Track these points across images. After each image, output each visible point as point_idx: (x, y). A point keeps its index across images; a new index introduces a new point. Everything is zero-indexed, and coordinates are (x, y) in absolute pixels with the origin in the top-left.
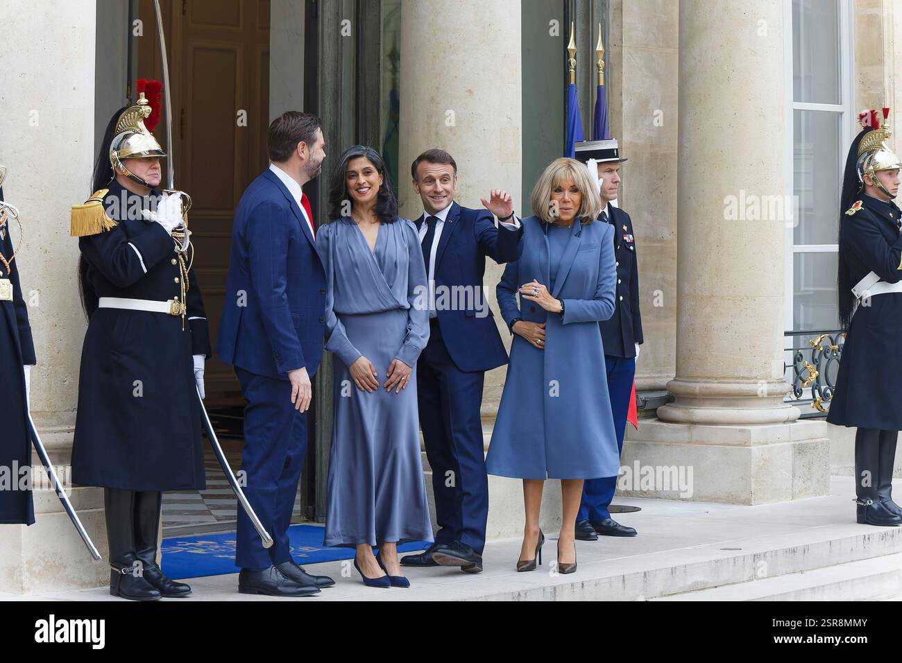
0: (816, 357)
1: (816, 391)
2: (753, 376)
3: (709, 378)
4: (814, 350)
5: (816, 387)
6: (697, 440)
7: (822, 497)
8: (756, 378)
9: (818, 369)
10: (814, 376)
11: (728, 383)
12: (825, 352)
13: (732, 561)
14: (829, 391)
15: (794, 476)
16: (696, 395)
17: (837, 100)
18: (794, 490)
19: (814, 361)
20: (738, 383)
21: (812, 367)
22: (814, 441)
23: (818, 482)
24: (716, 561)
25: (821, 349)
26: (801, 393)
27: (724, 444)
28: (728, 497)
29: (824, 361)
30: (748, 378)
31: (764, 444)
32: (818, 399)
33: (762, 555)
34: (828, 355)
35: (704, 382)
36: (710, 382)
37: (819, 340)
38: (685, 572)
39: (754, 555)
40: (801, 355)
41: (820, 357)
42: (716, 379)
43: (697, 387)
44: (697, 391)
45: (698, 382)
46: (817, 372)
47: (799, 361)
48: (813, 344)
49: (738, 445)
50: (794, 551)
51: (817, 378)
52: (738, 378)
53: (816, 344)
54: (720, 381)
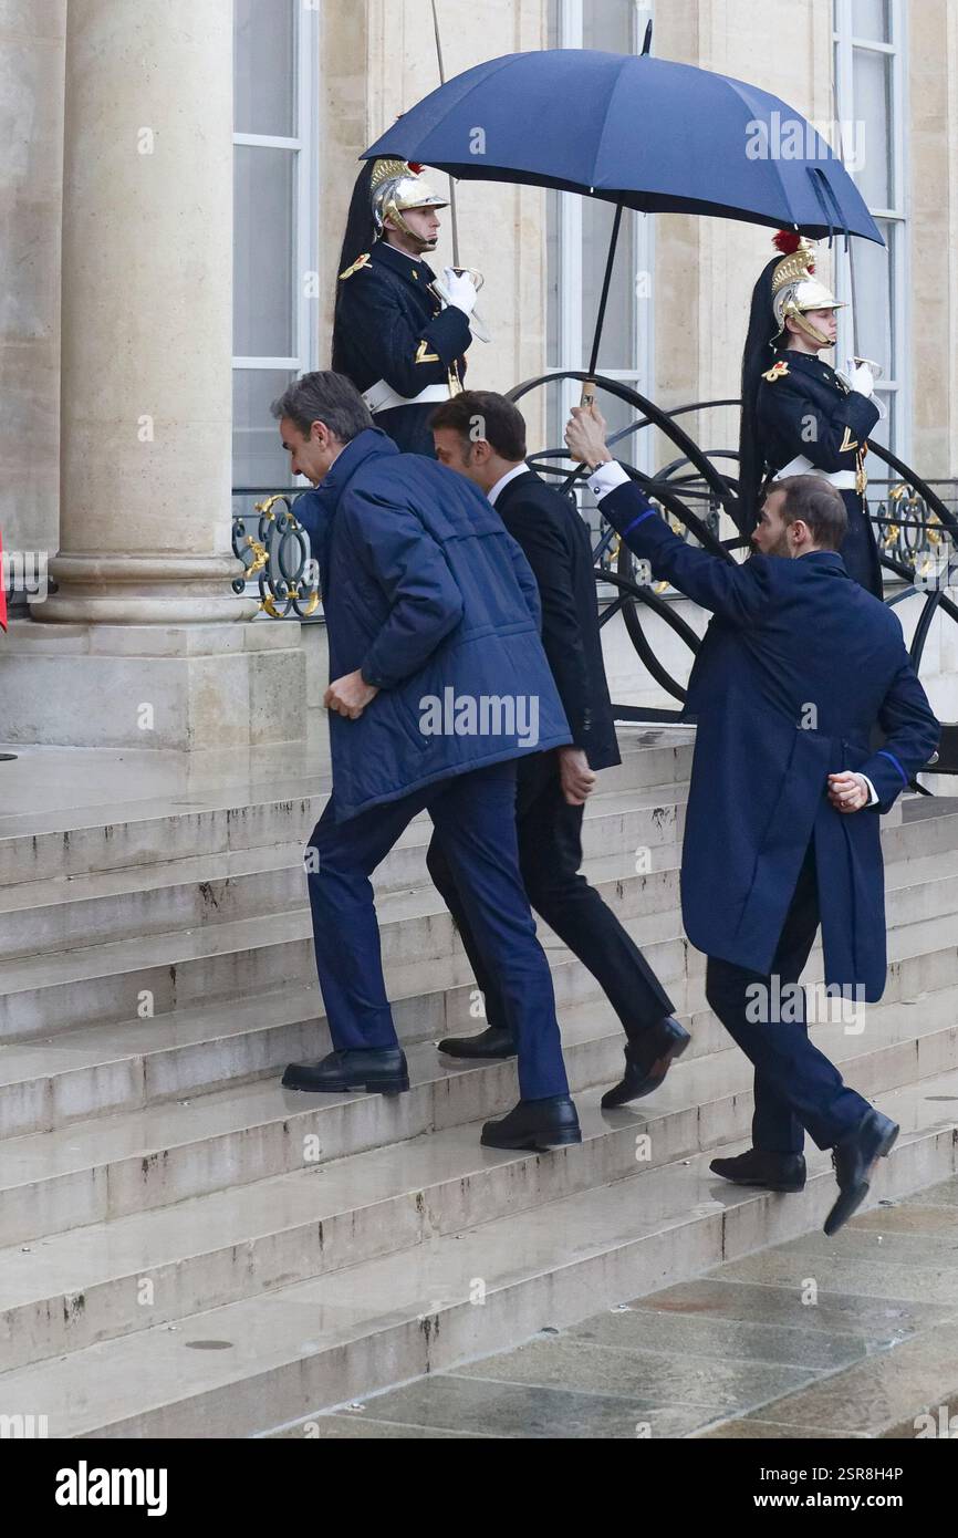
0: (265, 530)
1: (266, 584)
2: (186, 548)
3: (115, 551)
4: (262, 520)
5: (265, 577)
6: (98, 650)
7: (294, 741)
8: (190, 550)
9: (267, 550)
10: (262, 560)
11: (146, 558)
12: (278, 524)
13: (195, 819)
14: (284, 586)
15: (252, 706)
16: (95, 577)
17: (288, 129)
18: (253, 730)
19: (262, 537)
20: (162, 558)
21: (258, 546)
22: (282, 651)
23: (289, 716)
24: (172, 819)
25: (273, 518)
26: (243, 587)
27: (144, 655)
28: (150, 738)
29: (276, 537)
30: (178, 551)
31: (206, 654)
32: (268, 598)
33: (240, 813)
34: (284, 527)
35: (108, 558)
36: (117, 557)
37: (269, 503)
38: (126, 835)
39: (229, 812)
40: (242, 527)
41: (269, 530)
42: (127, 552)
43: (97, 565)
44: (97, 571)
45: (97, 558)
46: (267, 555)
47: (239, 536)
48: (259, 509)
49: (164, 656)
50: (288, 808)
51: (267, 563)
52: (162, 550)
53: (265, 510)
54: (134, 555)
